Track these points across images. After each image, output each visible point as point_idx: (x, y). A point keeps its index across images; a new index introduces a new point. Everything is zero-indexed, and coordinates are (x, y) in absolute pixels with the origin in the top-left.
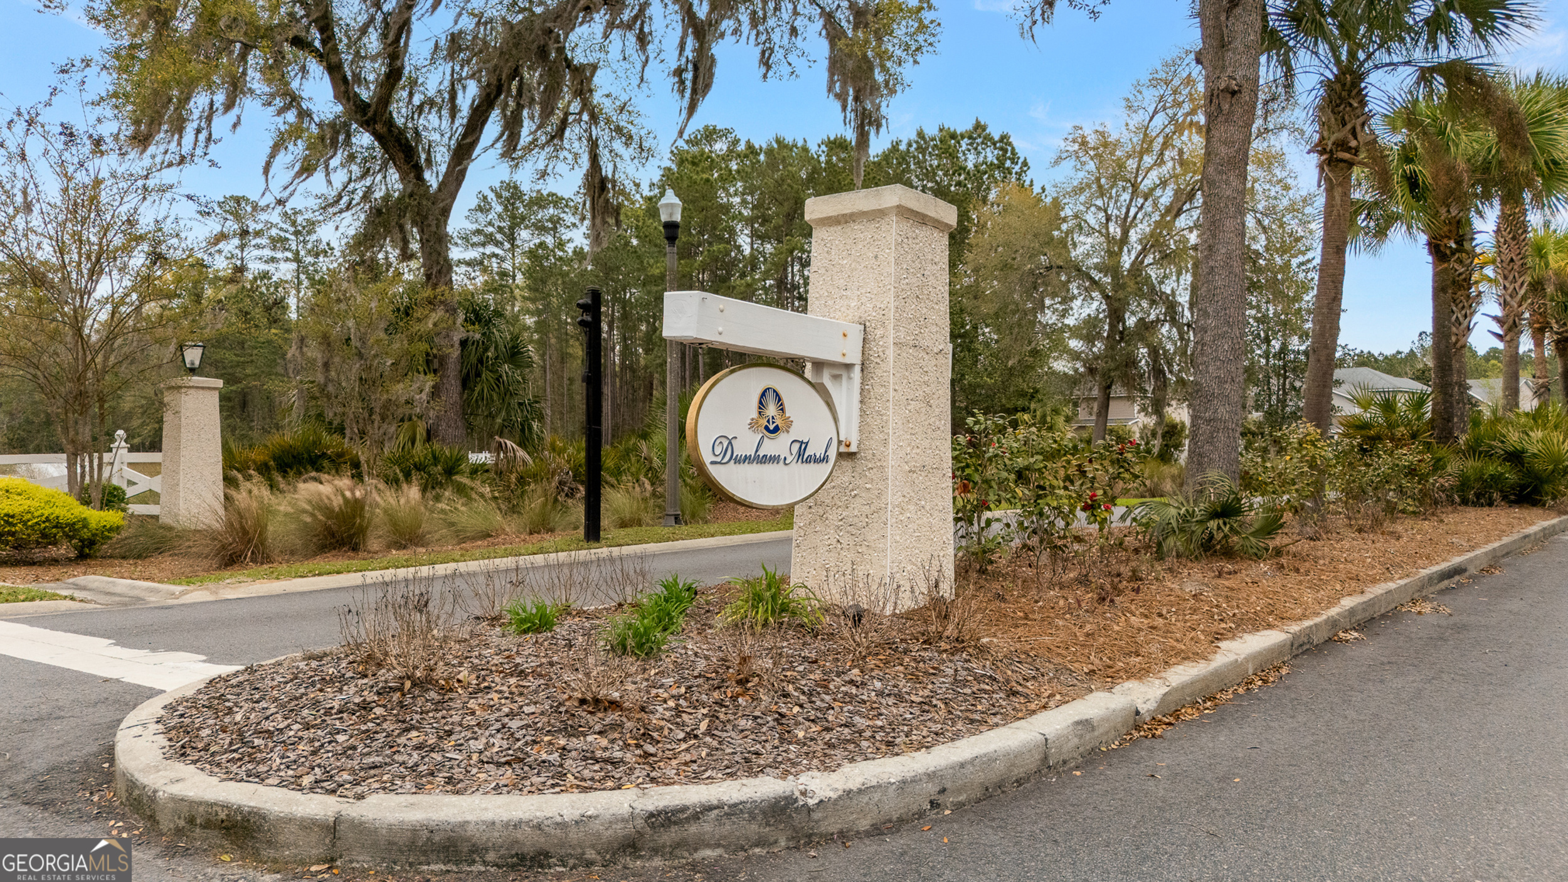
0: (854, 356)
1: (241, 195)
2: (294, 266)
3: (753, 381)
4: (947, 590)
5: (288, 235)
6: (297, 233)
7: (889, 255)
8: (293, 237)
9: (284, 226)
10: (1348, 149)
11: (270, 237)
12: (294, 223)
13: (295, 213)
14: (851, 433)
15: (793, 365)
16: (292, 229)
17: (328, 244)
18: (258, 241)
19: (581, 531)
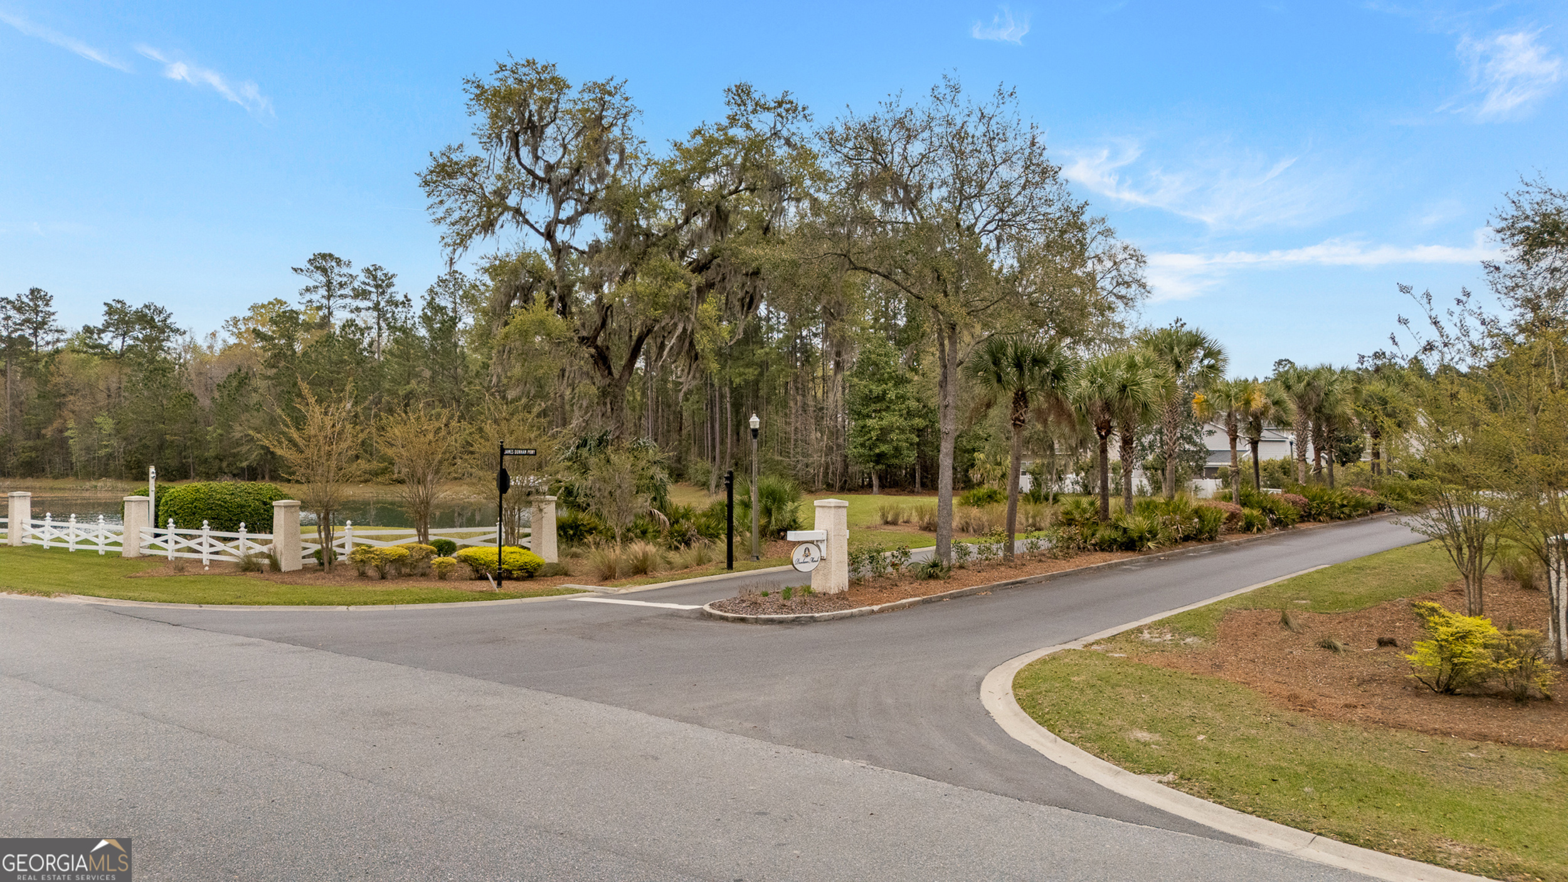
0: (825, 538)
1: (327, 252)
2: (375, 314)
3: (804, 546)
4: (846, 589)
5: (368, 288)
6: (377, 286)
7: (832, 516)
8: (373, 290)
9: (367, 281)
10: (1020, 421)
11: (354, 289)
12: (375, 278)
13: (375, 270)
14: (824, 554)
15: (812, 542)
16: (372, 283)
17: (406, 297)
18: (342, 292)
19: (725, 565)
